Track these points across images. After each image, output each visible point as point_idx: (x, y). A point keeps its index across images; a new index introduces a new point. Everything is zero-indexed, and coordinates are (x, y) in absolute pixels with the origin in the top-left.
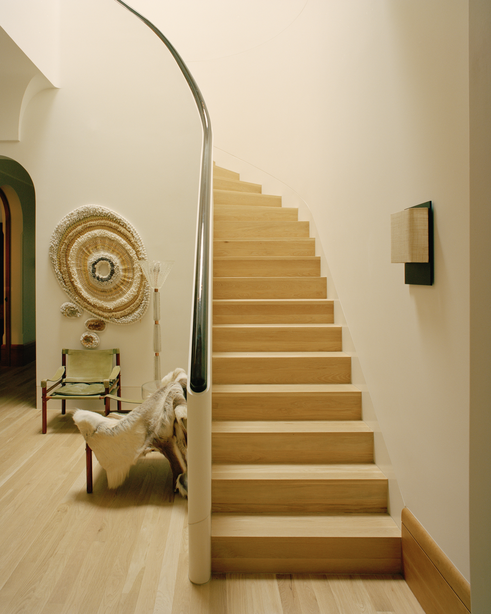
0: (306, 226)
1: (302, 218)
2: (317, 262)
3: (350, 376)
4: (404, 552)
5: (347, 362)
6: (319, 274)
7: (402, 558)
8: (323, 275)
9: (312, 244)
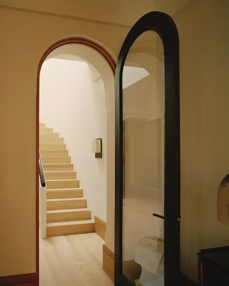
0: (62, 139)
1: (60, 136)
2: (67, 152)
3: (79, 186)
4: (95, 226)
5: (78, 182)
6: (67, 155)
7: (94, 228)
8: (69, 155)
9: (65, 146)
